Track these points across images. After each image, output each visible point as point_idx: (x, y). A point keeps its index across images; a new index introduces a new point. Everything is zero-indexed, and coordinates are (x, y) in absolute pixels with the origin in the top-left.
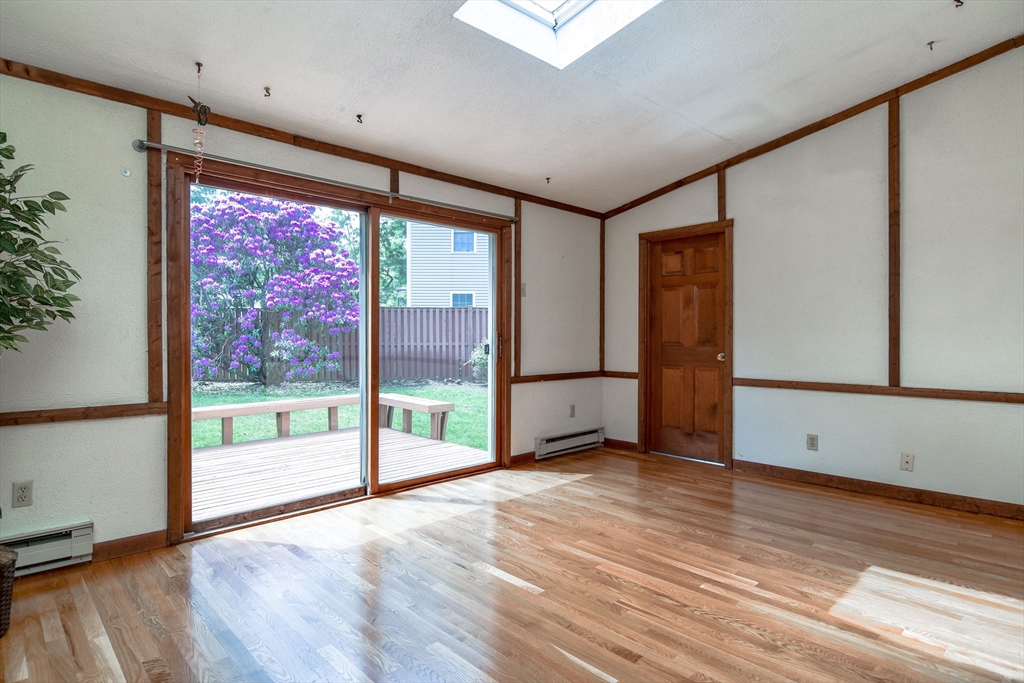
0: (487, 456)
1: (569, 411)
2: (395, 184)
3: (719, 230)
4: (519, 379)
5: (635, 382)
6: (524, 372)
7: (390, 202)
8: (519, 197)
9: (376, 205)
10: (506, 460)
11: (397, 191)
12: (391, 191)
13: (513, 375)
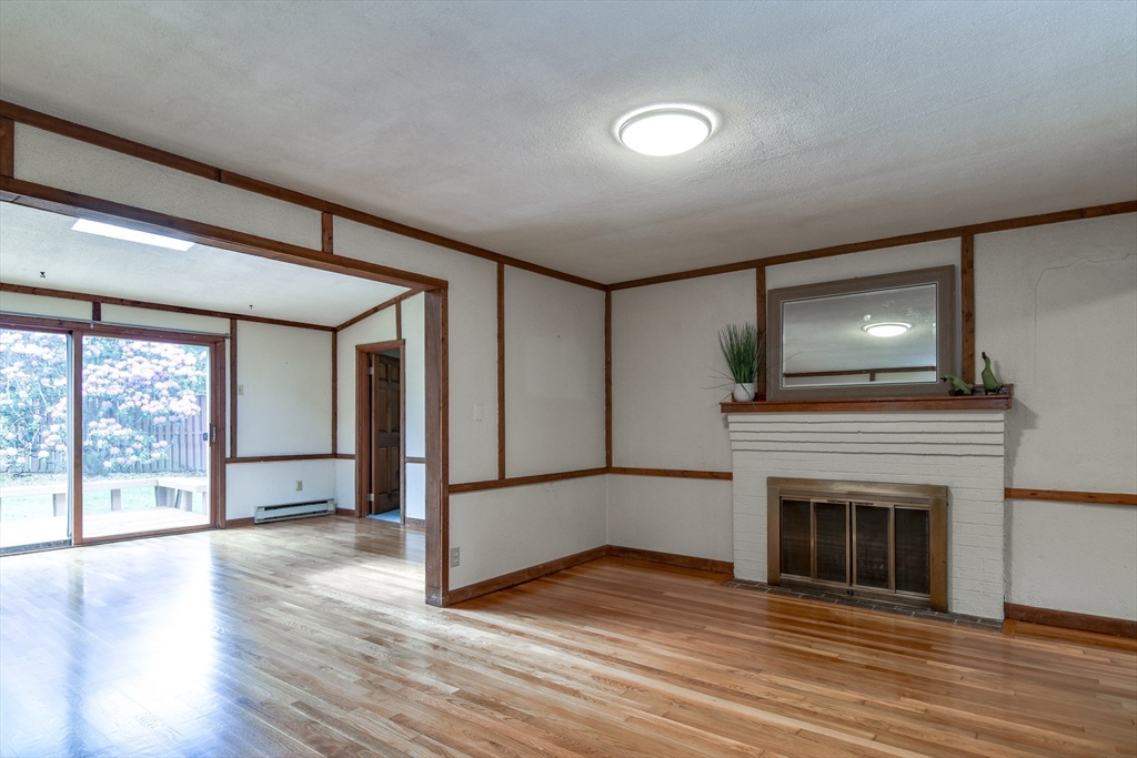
0: (206, 521)
1: (296, 486)
2: (97, 314)
3: (395, 346)
4: (235, 459)
5: (353, 462)
6: (240, 454)
7: (92, 327)
8: (234, 318)
9: (77, 329)
10: (219, 521)
11: (99, 319)
12: (94, 319)
13: (228, 455)
